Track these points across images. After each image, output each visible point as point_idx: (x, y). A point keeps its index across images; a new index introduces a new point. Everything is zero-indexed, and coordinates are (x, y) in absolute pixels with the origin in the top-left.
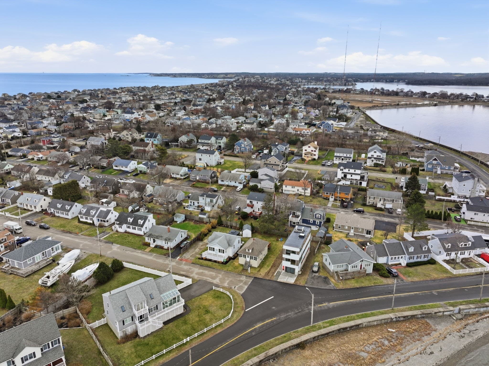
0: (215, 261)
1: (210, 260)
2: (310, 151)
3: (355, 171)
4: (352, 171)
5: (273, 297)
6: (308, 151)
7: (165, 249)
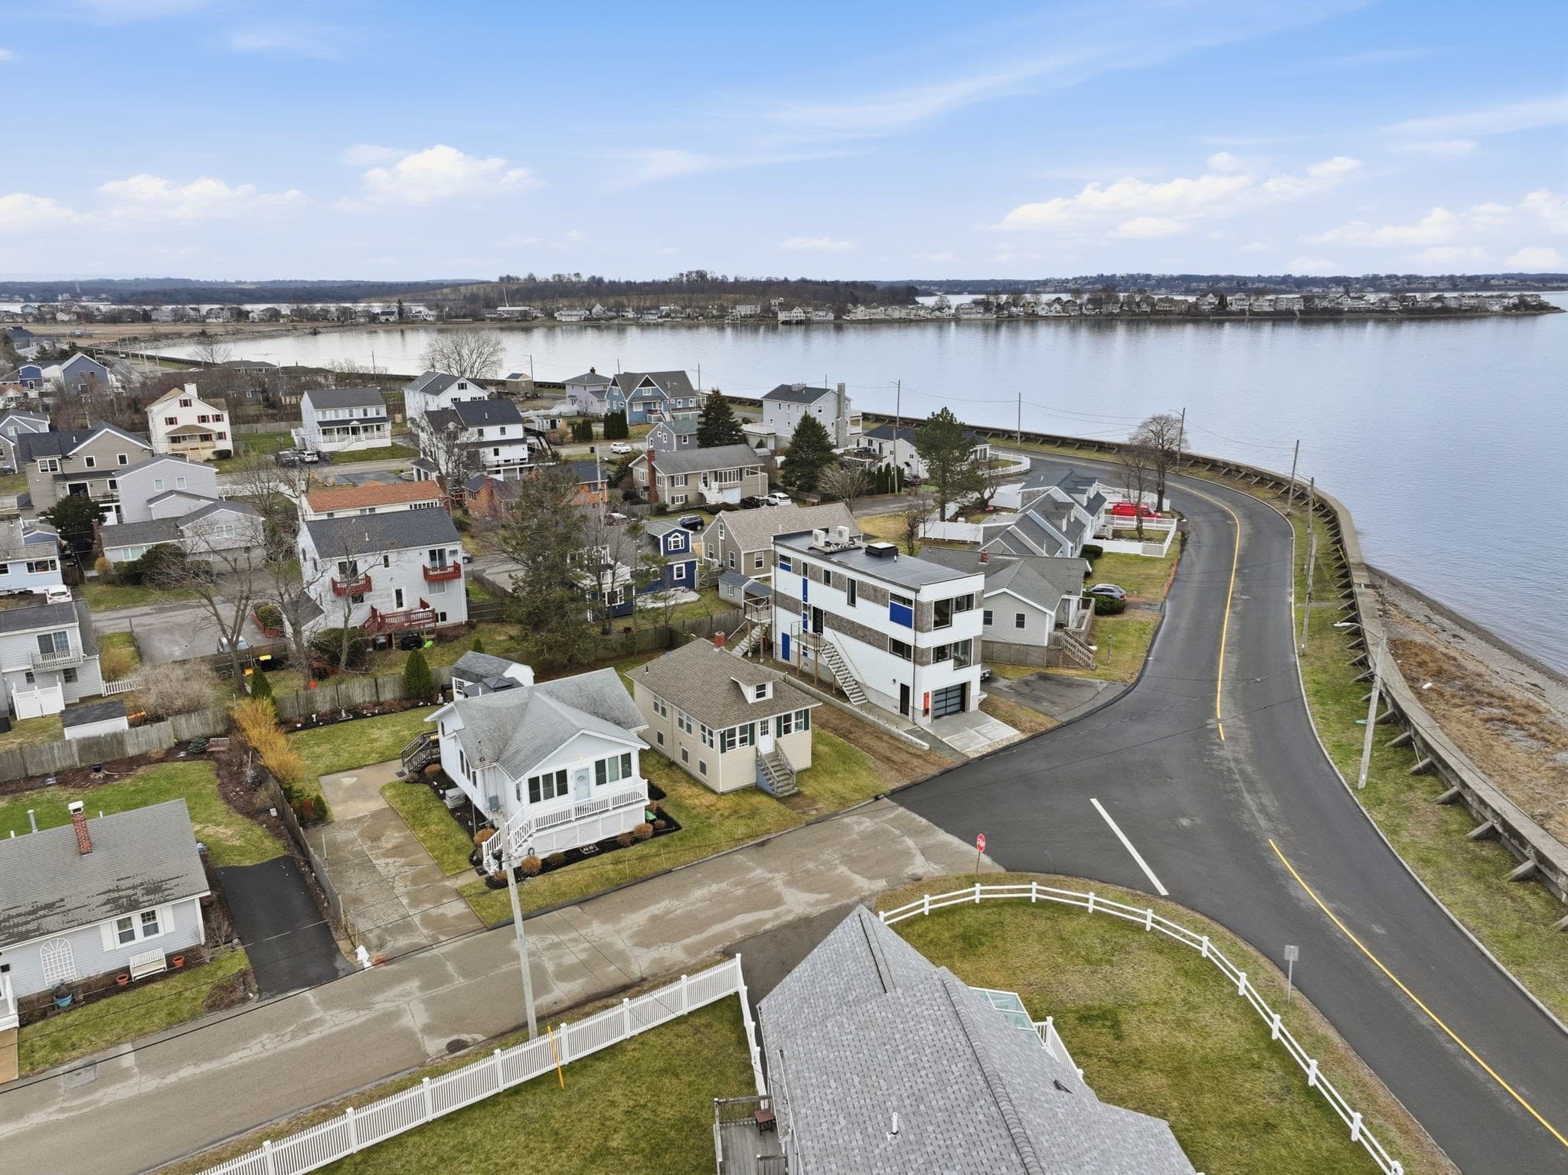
0: (607, 846)
1: (574, 856)
2: (195, 422)
3: (503, 430)
4: (492, 433)
5: (1094, 801)
6: (181, 424)
7: (150, 979)
